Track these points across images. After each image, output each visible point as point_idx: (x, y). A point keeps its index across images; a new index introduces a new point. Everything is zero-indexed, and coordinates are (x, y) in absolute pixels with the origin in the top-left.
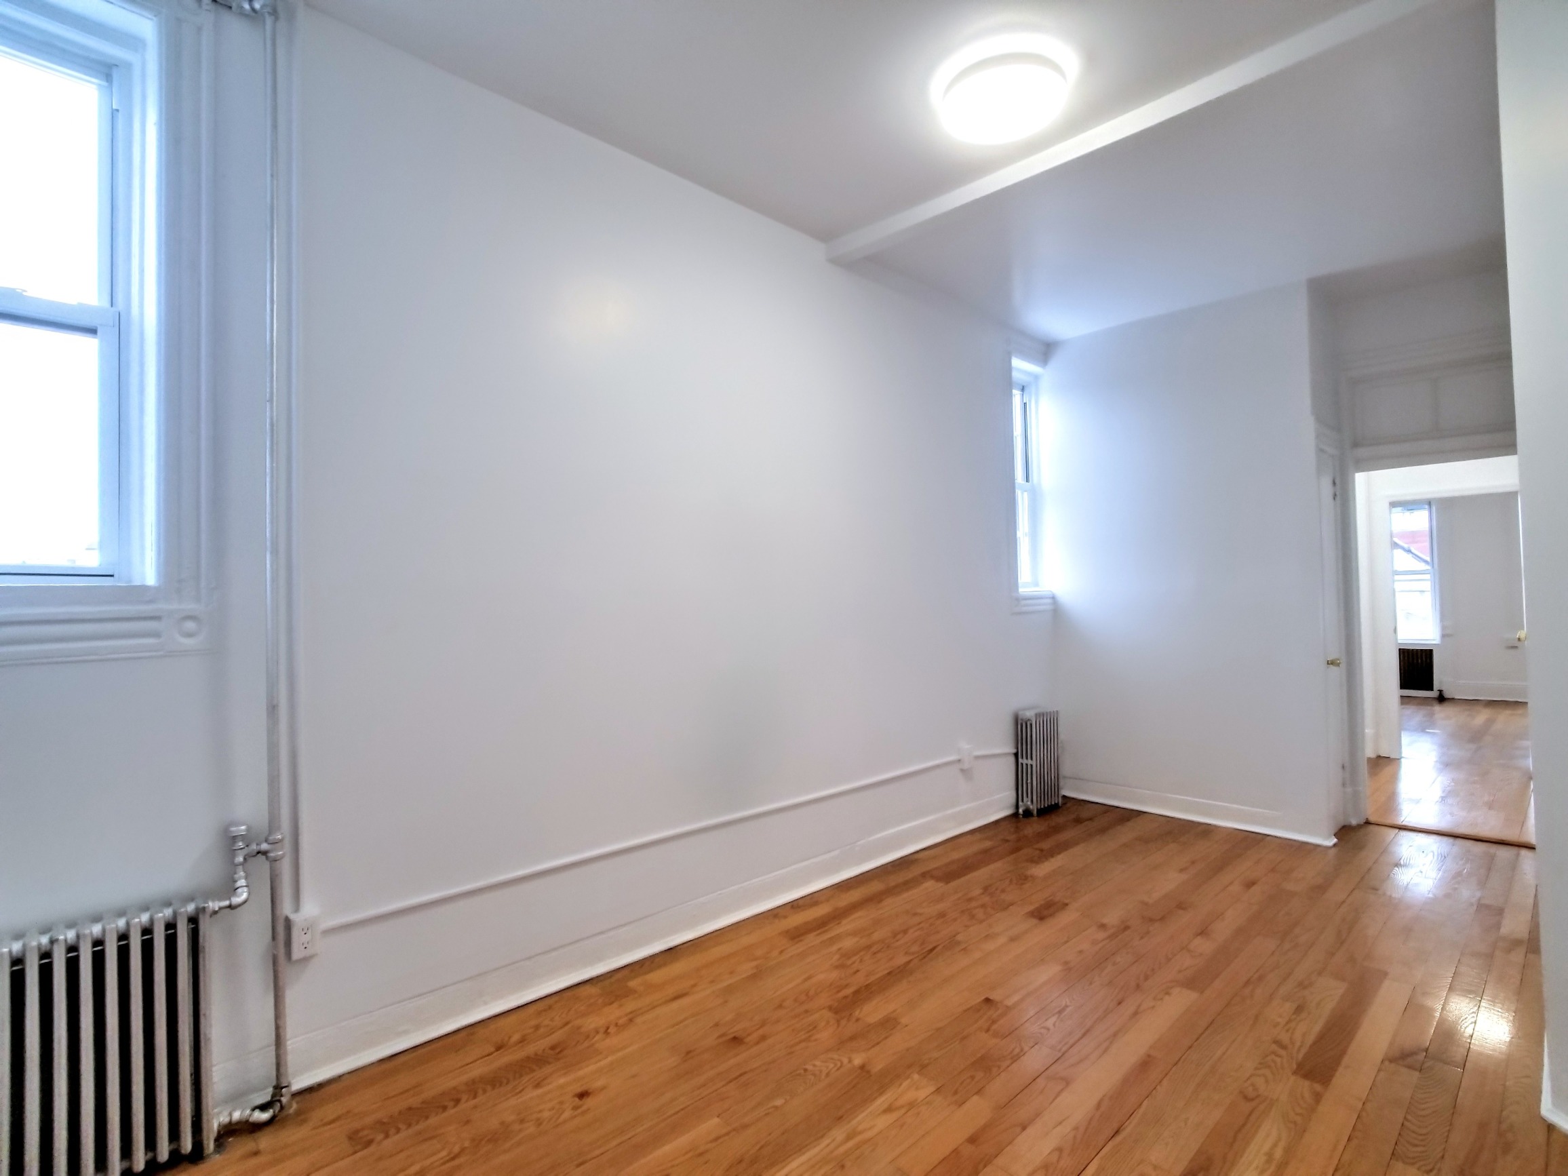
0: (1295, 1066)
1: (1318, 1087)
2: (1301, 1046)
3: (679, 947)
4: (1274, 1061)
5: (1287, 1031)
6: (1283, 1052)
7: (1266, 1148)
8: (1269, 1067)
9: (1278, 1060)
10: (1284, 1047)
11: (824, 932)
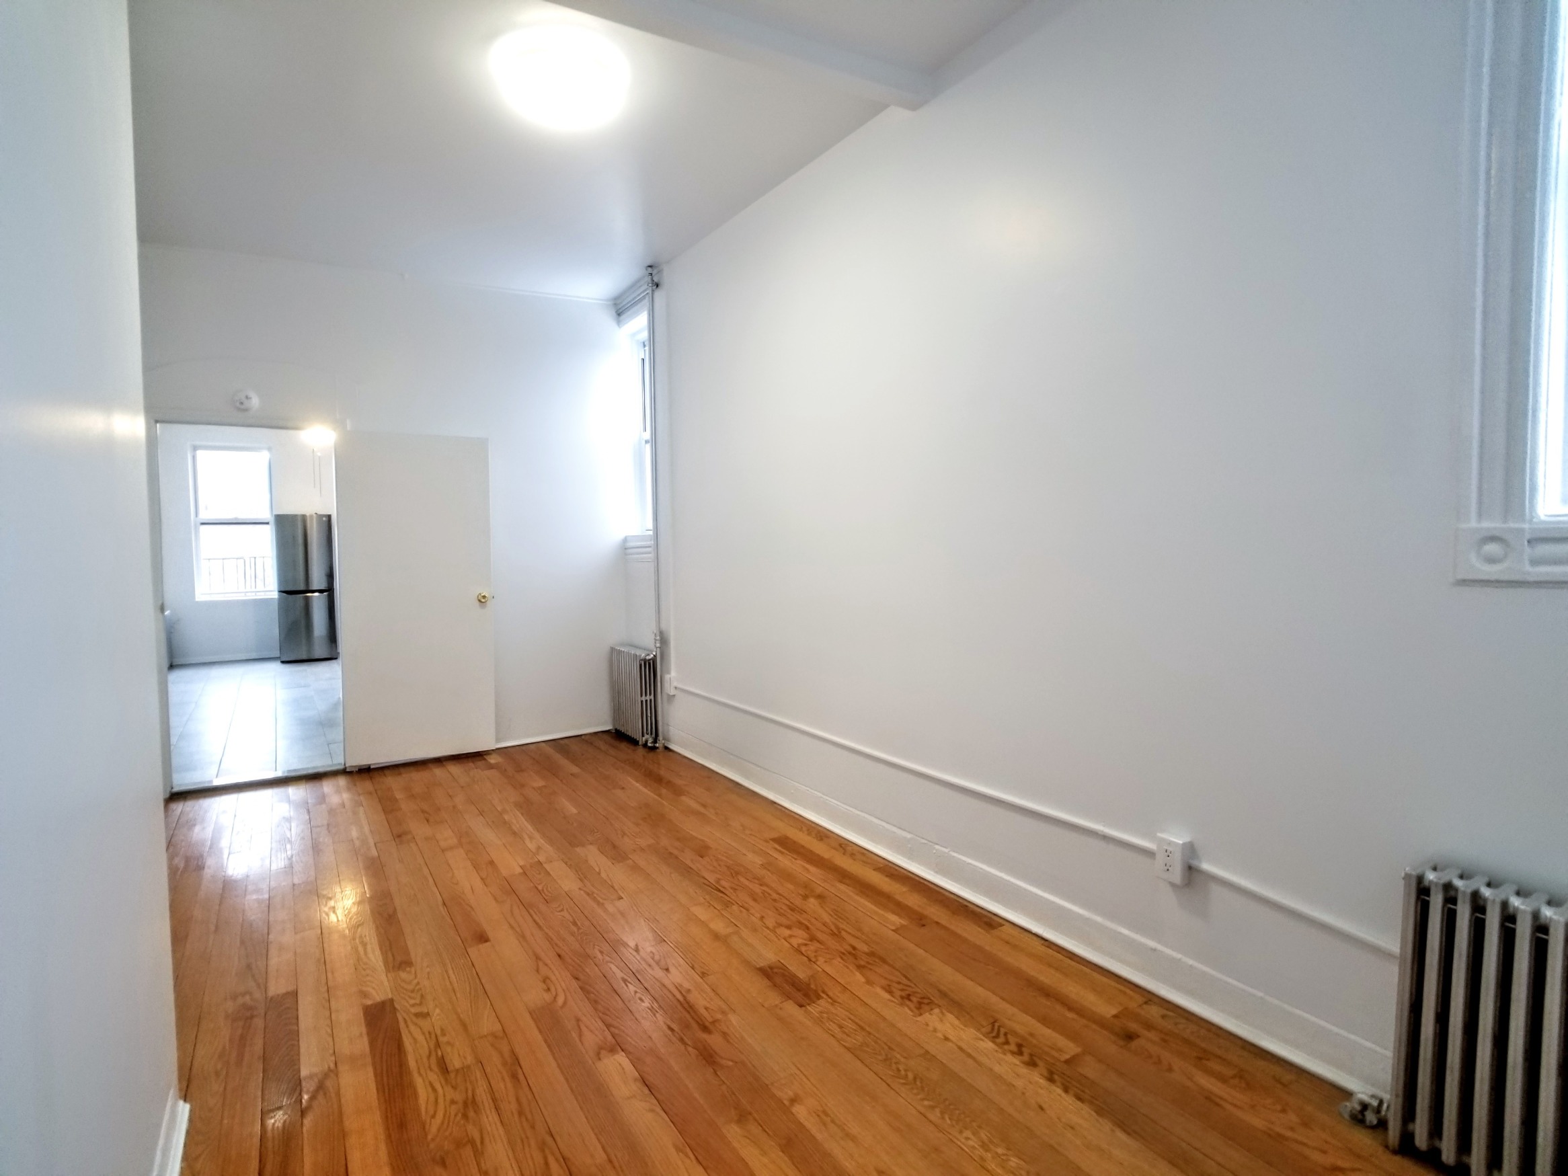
0: (397, 1006)
1: (369, 1002)
2: (407, 1027)
3: (776, 805)
4: (414, 998)
5: (429, 1033)
6: (413, 1010)
7: (369, 947)
8: (412, 991)
9: (412, 1002)
10: (417, 1015)
11: (780, 852)
